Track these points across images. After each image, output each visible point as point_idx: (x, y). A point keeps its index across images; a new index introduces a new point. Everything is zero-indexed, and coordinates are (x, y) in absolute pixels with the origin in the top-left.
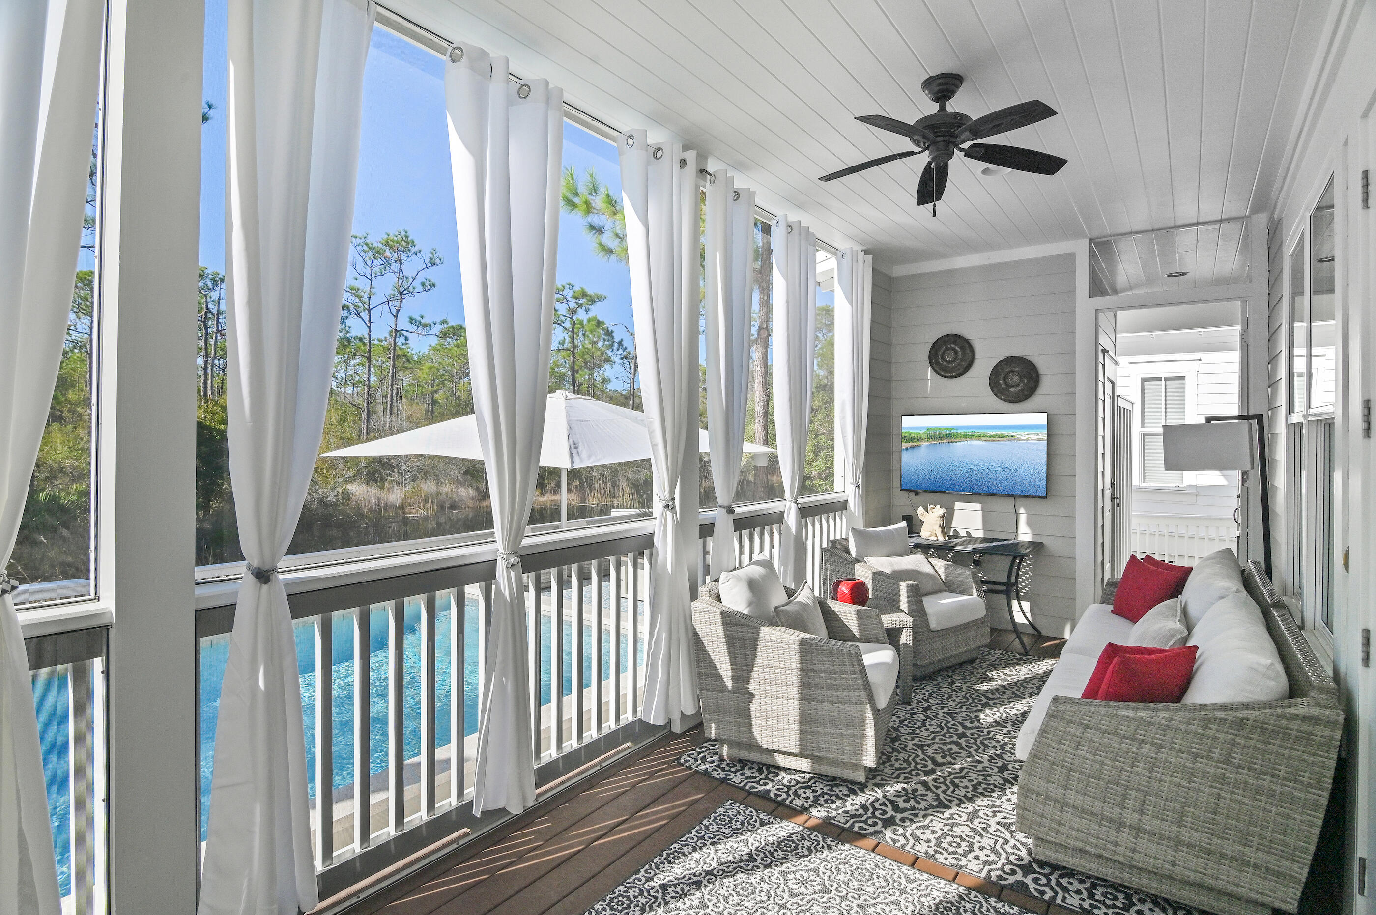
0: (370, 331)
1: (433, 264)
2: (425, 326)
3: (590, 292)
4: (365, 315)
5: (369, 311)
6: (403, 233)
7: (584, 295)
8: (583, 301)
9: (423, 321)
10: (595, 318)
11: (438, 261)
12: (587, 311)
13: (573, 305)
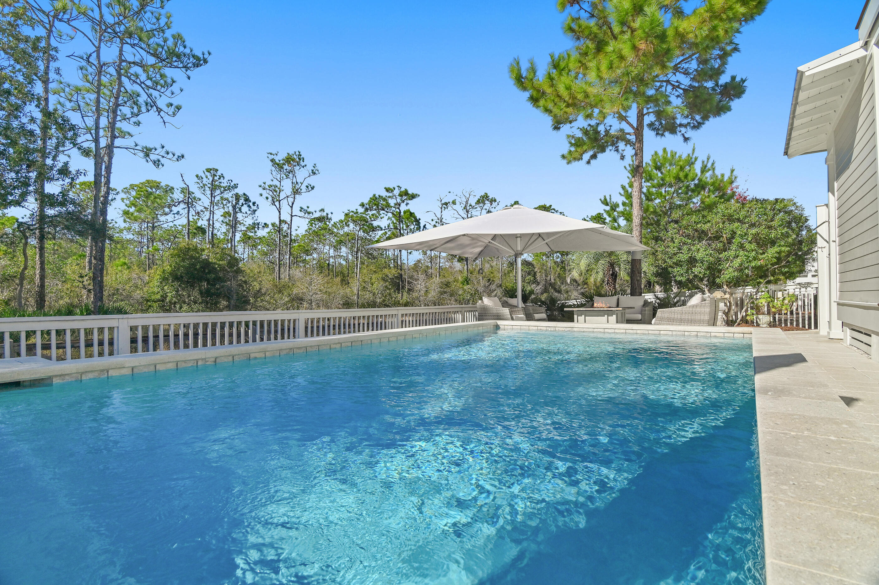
0: (280, 214)
1: (314, 173)
2: (309, 213)
3: (410, 192)
4: (277, 203)
5: (280, 201)
6: (297, 153)
7: (406, 193)
8: (405, 198)
9: (309, 210)
10: (408, 211)
11: (317, 172)
12: (407, 204)
13: (399, 201)
